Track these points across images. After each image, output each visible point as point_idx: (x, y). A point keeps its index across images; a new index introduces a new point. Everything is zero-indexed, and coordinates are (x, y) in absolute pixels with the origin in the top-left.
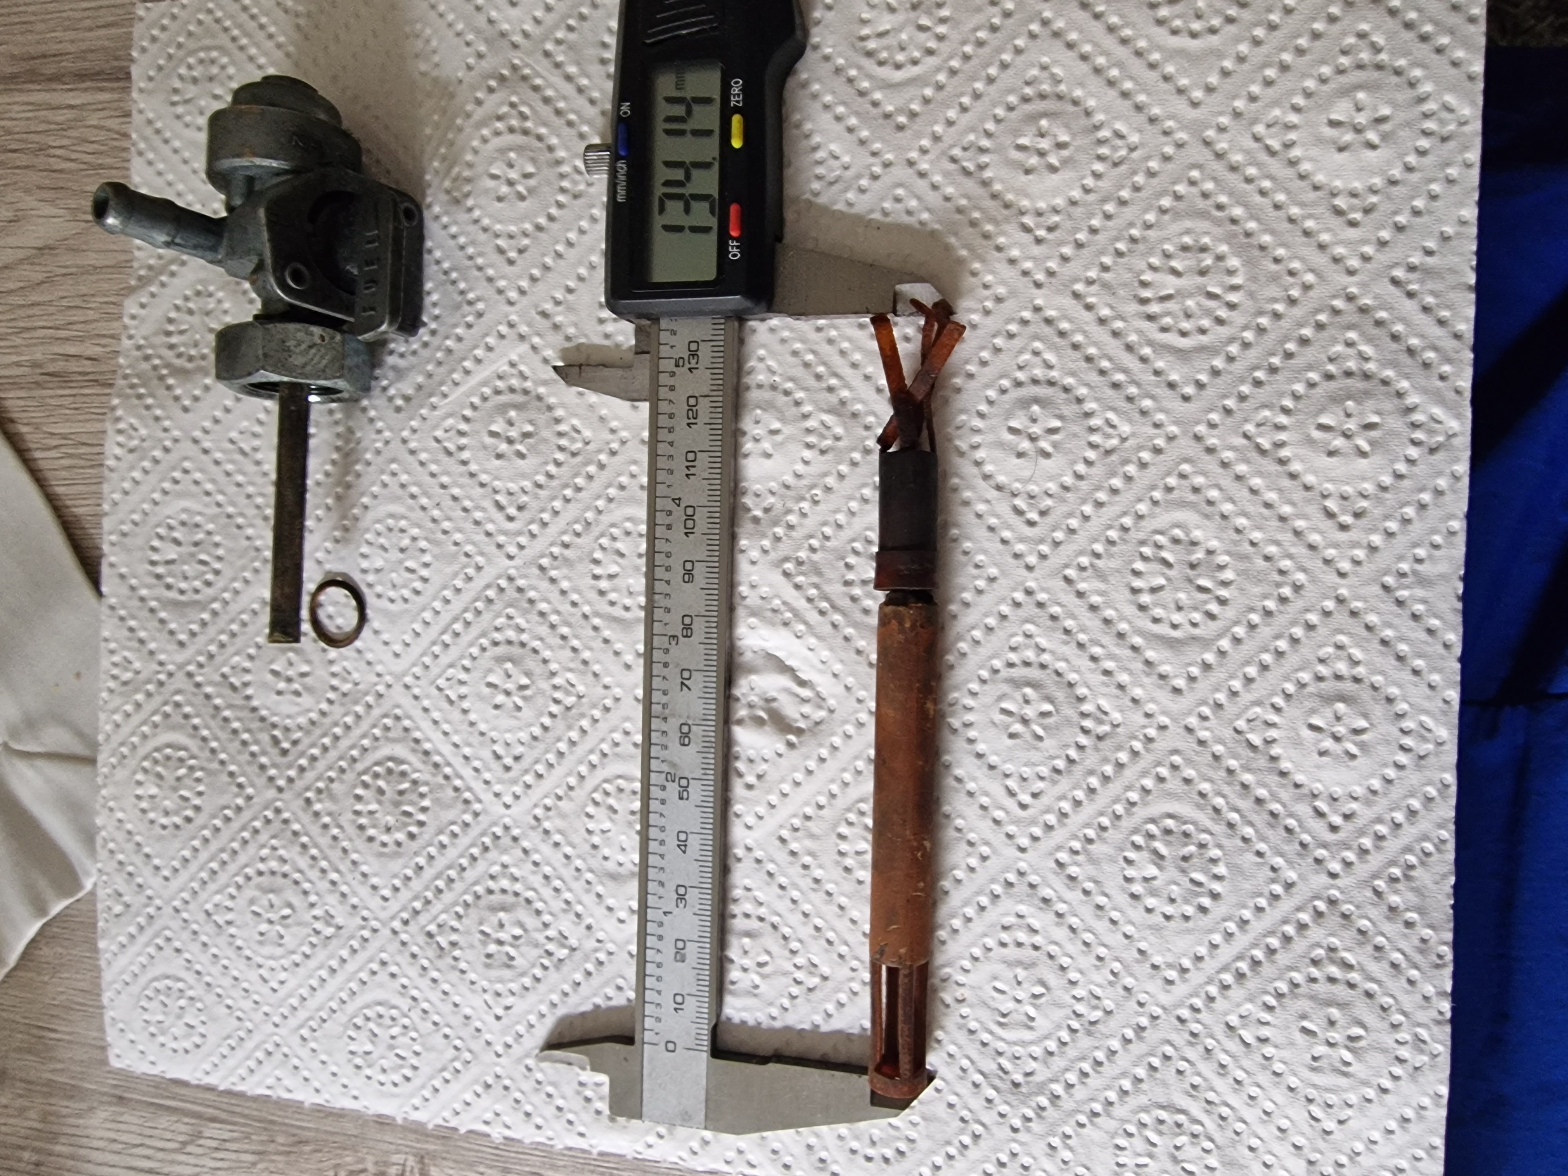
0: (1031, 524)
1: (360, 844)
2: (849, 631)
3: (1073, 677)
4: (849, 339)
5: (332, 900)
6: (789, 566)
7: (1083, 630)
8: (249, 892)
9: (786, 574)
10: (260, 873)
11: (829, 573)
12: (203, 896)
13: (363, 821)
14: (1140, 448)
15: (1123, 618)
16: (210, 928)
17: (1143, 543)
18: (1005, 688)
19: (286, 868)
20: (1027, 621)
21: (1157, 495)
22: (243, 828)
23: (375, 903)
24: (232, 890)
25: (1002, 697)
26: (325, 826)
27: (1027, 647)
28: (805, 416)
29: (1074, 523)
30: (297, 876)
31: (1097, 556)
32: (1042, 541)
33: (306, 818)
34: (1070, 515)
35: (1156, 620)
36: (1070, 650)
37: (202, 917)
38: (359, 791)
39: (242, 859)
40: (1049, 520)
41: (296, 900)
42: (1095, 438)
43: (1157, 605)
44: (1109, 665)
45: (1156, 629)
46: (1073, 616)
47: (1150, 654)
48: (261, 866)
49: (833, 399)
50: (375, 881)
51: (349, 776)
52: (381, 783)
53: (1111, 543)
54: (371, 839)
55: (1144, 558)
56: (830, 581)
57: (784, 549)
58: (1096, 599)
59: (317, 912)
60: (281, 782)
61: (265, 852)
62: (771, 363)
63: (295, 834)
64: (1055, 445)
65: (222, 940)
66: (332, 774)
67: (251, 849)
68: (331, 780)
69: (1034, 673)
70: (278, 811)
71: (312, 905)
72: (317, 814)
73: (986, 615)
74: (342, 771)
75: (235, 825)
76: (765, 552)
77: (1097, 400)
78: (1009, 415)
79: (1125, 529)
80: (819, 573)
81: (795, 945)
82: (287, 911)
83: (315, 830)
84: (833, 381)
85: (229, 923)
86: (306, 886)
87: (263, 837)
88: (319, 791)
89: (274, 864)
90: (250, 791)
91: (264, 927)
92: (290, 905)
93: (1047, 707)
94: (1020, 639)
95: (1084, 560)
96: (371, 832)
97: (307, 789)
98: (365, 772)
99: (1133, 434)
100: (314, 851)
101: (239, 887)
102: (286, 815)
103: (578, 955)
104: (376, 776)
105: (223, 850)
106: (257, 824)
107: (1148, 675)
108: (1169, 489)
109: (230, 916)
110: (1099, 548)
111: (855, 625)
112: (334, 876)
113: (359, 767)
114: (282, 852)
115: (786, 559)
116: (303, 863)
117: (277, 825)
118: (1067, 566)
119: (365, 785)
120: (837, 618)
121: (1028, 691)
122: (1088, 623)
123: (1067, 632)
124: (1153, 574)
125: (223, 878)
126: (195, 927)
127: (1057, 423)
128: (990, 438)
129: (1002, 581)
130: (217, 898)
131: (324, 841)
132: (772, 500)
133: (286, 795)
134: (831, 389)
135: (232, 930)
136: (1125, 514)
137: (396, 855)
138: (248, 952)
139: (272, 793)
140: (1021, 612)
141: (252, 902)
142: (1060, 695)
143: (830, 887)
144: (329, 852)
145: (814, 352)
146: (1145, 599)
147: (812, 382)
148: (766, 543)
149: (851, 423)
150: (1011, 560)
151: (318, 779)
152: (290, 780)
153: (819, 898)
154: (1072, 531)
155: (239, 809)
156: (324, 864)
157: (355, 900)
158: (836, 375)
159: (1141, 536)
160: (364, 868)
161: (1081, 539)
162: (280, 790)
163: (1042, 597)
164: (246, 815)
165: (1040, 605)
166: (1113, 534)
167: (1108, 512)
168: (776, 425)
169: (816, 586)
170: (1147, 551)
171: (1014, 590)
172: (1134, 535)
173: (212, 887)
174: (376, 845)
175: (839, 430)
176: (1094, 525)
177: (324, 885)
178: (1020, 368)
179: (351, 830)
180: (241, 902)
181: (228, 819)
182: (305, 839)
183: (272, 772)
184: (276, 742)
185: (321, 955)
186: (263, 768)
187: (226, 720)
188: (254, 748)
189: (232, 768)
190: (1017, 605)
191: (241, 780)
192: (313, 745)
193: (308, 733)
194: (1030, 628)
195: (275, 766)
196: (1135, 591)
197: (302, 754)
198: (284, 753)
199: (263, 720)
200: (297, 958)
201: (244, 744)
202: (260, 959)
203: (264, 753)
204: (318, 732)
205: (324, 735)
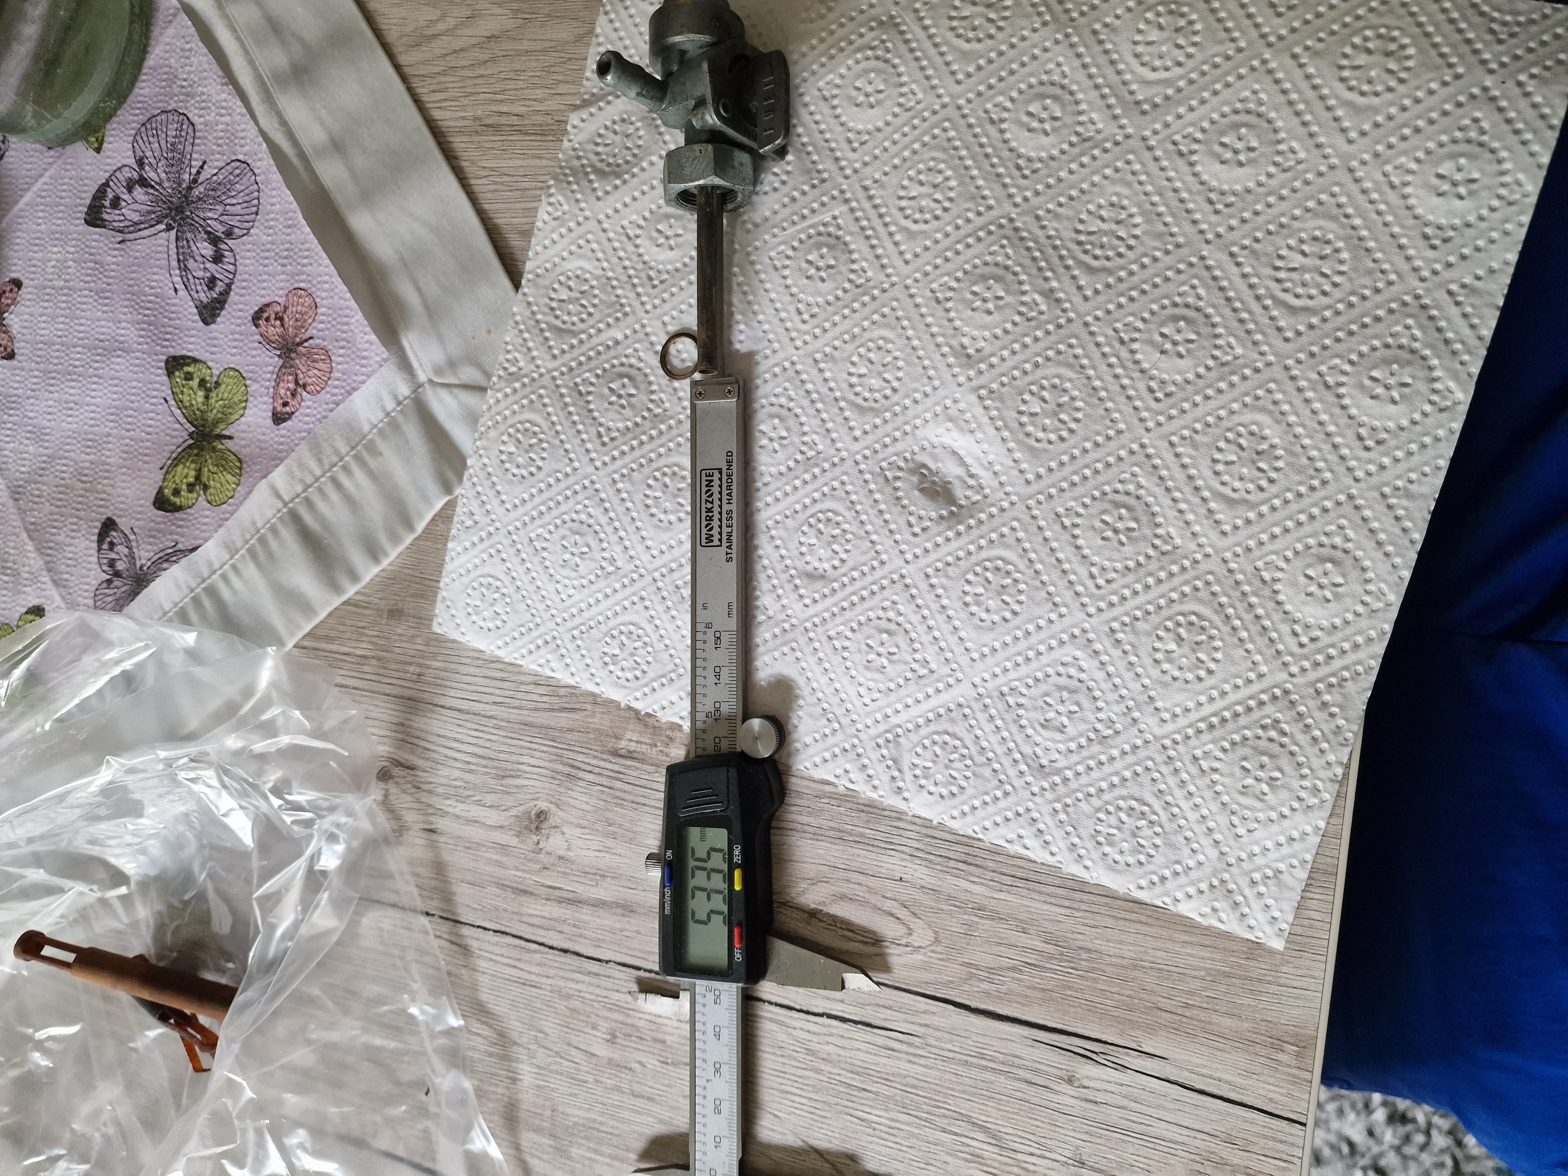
0: (1157, 400)
1: (645, 517)
2: (1012, 445)
3: (1157, 509)
5: (618, 549)
6: (983, 392)
7: (1172, 479)
8: (563, 531)
9: (980, 397)
10: (573, 521)
11: (1009, 403)
12: (530, 527)
13: (649, 502)
14: (1246, 366)
15: (1201, 477)
16: (530, 550)
17: (1229, 430)
18: (1108, 506)
19: (591, 521)
20: (1135, 464)
21: (1248, 400)
22: (568, 488)
23: (646, 557)
24: (551, 528)
25: (1104, 512)
26: (623, 500)
27: (1131, 482)
28: (1023, 293)
29: (1186, 406)
30: (597, 528)
31: (1196, 432)
32: (1161, 413)
33: (611, 491)
34: (1186, 400)
35: (1223, 484)
36: (1159, 491)
37: (526, 541)
38: (651, 482)
39: (563, 508)
40: (1171, 401)
41: (594, 544)
42: (1217, 353)
43: (1227, 473)
44: (1183, 506)
45: (1222, 489)
46: (1168, 468)
47: (1213, 505)
48: (575, 516)
49: (1046, 286)
50: (649, 543)
51: (646, 471)
52: (667, 480)
53: (1208, 425)
54: (652, 515)
55: (1227, 441)
56: (1008, 408)
57: (982, 380)
58: (1186, 460)
59: (605, 555)
60: (598, 464)
61: (579, 507)
62: (1010, 251)
63: (602, 500)
64: (1188, 351)
65: (536, 560)
66: (634, 466)
67: (571, 503)
68: (633, 470)
69: (1130, 500)
70: (593, 482)
71: (603, 550)
72: (618, 491)
73: (1109, 455)
74: (642, 466)
75: (563, 485)
76: (969, 379)
77: (1225, 327)
78: (1163, 324)
79: (1220, 418)
80: (1002, 401)
81: (917, 646)
82: (586, 549)
83: (616, 500)
84: (1049, 274)
85: (544, 549)
86: (602, 536)
87: (580, 497)
88: (623, 476)
89: (583, 517)
90: (576, 464)
91: (567, 556)
92: (589, 546)
93: (1133, 525)
94: (1127, 476)
95: (1186, 433)
96: (654, 510)
97: (615, 472)
98: (657, 470)
99: (1243, 356)
100: (612, 514)
101: (557, 527)
102: (598, 486)
103: (772, 622)
104: (665, 474)
105: (551, 499)
106: (577, 487)
107: (1207, 518)
108: (1257, 398)
109: (545, 545)
110: (1198, 426)
111: (1018, 442)
112: (622, 533)
113: (655, 465)
114: (590, 510)
115: (983, 387)
116: (603, 520)
117: (590, 492)
118: (1173, 434)
119: (656, 479)
120: (1006, 434)
121: (1123, 512)
122: (1177, 475)
123: (1161, 478)
124: (1231, 452)
125: (547, 518)
126: (519, 546)
127: (1194, 337)
129: (1127, 435)
130: (541, 530)
131: (621, 509)
132: (983, 344)
133: (601, 473)
134: (1046, 279)
135: (545, 554)
136: (1222, 408)
137: (667, 529)
138: (552, 571)
139: (591, 469)
140: (1134, 458)
141: (563, 538)
142: (1144, 519)
143: (951, 612)
144: (622, 517)
145: (1041, 251)
146: (1220, 467)
147: (1034, 271)
148: (972, 373)
149: (1054, 305)
150: (1136, 421)
151: (625, 467)
152: (605, 464)
153: (941, 618)
154: (1184, 412)
155: (567, 475)
156: (617, 524)
157: (632, 553)
158: (1052, 270)
159: (1229, 425)
160: (644, 533)
161: (1188, 418)
162: (597, 469)
163: (1151, 451)
164: (571, 480)
165: (1148, 456)
166: (1210, 419)
167: (1212, 404)
168: (1001, 293)
169: (998, 410)
170: (1230, 435)
171: (1133, 442)
172: (1226, 424)
173: (538, 522)
174: (655, 520)
175: (1043, 308)
176: (1199, 412)
177: (614, 538)
178: (1179, 295)
179: (640, 507)
180: (556, 536)
181: (558, 480)
182: (607, 505)
183: (594, 455)
184: (600, 435)
185: (602, 583)
186: (587, 451)
187: (570, 413)
188: (585, 436)
189: (568, 446)
190: (1132, 452)
191: (572, 455)
192: (625, 443)
193: (623, 435)
194: (1136, 469)
195: (596, 451)
196: (1215, 461)
197: (616, 448)
198: (604, 444)
199: (594, 419)
200: (585, 582)
201: (579, 432)
202: (558, 577)
203: (590, 441)
204: (630, 435)
205: (634, 438)
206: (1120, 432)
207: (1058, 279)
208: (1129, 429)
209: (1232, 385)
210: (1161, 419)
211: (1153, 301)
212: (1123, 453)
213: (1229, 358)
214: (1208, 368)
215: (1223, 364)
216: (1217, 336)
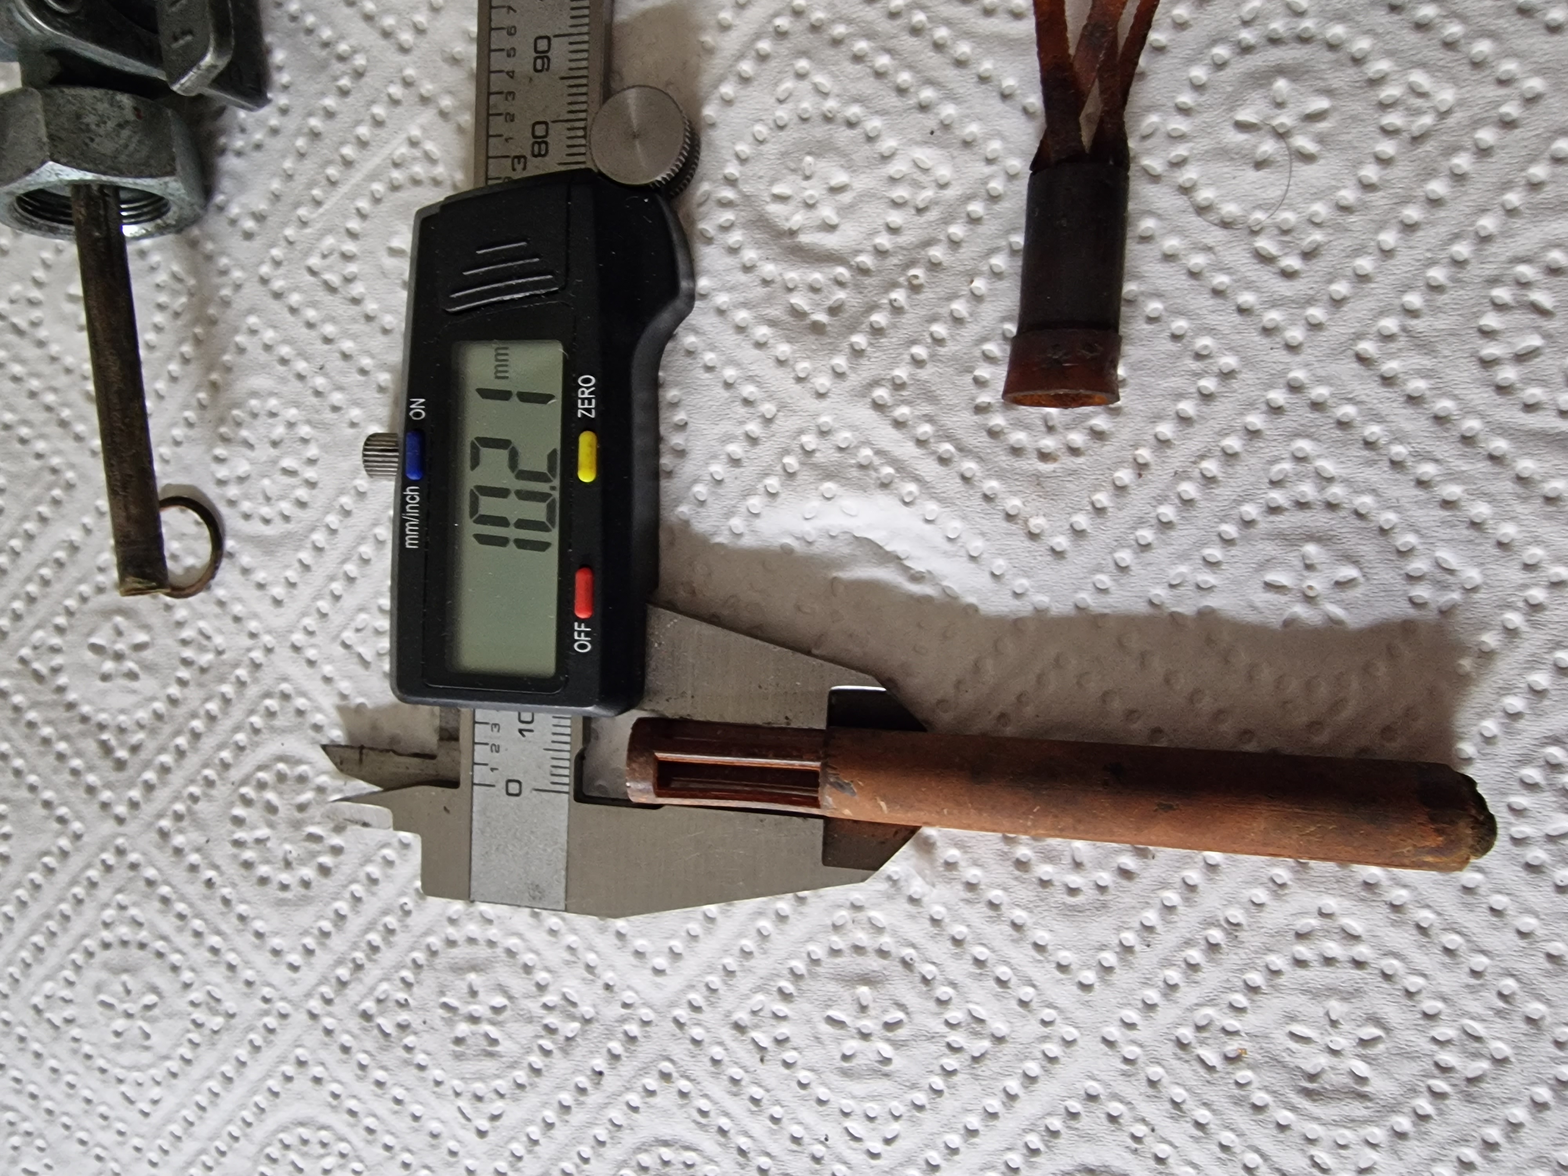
0: (1288, 275)
1: (248, 889)
2: (992, 485)
3: (1389, 517)
4: (948, 23)
5: (216, 975)
6: (882, 393)
7: (1399, 438)
8: (94, 974)
9: (878, 406)
10: (106, 946)
11: (948, 396)
12: (27, 985)
13: (248, 854)
14: (1477, 123)
15: (1469, 411)
16: (43, 1032)
17: (1494, 281)
18: (1270, 549)
19: (143, 935)
20: (1298, 435)
21: (1513, 198)
22: (74, 882)
23: (280, 975)
24: (69, 974)
25: (1266, 564)
26: (193, 868)
27: (1301, 477)
28: (885, 158)
29: (1365, 264)
30: (159, 945)
31: (1413, 313)
32: (1310, 301)
33: (164, 858)
34: (1359, 251)
35: (1530, 408)
36: (1378, 475)
37: (29, 1016)
38: (239, 811)
39: (78, 926)
40: (1320, 265)
41: (164, 981)
42: (1393, 119)
43: (1529, 381)
44: (1453, 491)
45: (1533, 421)
46: (1378, 418)
47: (1526, 465)
48: (107, 936)
49: (930, 122)
50: (276, 942)
51: (221, 791)
52: (270, 796)
53: (1436, 289)
54: (263, 881)
55: (1500, 307)
56: (951, 408)
57: (868, 370)
58: (1418, 385)
59: (195, 995)
60: (121, 809)
61: (109, 914)
62: (820, 79)
63: (150, 883)
64: (1321, 139)
65: (62, 1048)
66: (195, 790)
67: (89, 910)
68: (194, 799)
69: (1319, 519)
70: (120, 852)
71: (187, 986)
72: (178, 851)
73: (1224, 433)
74: (209, 783)
75: (62, 878)
76: (839, 375)
77: (1389, 54)
78: (1234, 102)
79: (1459, 263)
80: (931, 397)
81: (943, 991)
82: (151, 998)
83: (179, 875)
84: (927, 94)
85: (69, 1021)
86: (175, 958)
87: (104, 893)
88: (178, 817)
89: (124, 931)
90: (77, 826)
91: (120, 1024)
92: (154, 990)
93: (1349, 572)
94: (1287, 466)
95: (1390, 324)
96: (263, 870)
97: (160, 816)
98: (244, 782)
99: (1461, 103)
100: (181, 907)
101: (77, 968)
102: (133, 857)
103: (595, 1029)
104: (262, 786)
105: (48, 916)
106: (93, 873)
107: (1525, 500)
108: (1535, 186)
109: (69, 1012)
110: (1414, 300)
111: (1001, 475)
112: (215, 940)
113: (235, 774)
114: (133, 911)
115: (876, 383)
116: (167, 925)
117: (122, 874)
118: (1359, 336)
119: (247, 802)
120: (969, 466)
121: (1311, 549)
122: (1408, 426)
123: (1369, 445)
124: (1520, 330)
125: (53, 957)
126: (21, 1030)
127: (1321, 103)
128: (1204, 144)
129: (1247, 376)
130: (48, 987)
131: (195, 890)
132: (841, 295)
133: (132, 827)
134: (923, 108)
135: (75, 1032)
136: (1456, 237)
137: (304, 901)
138: (101, 1063)
139: (108, 827)
140: (1286, 422)
141: (99, 988)
142: (1368, 549)
144: (202, 906)
145: (889, 51)
146: (1508, 374)
147: (892, 101)
148: (840, 361)
149: (965, 155)
150: (1258, 338)
151: (176, 798)
152: (134, 805)
153: (976, 913)
154: (1363, 278)
155: (64, 854)
156: (197, 924)
157: (249, 974)
158: (930, 82)
159: (1490, 269)
160: (259, 925)
161: (1380, 288)
162: (120, 820)
163: (1320, 392)
164: (76, 862)
165: (1317, 406)
166: (1438, 274)
167: (1427, 238)
168: (840, 178)
169: (929, 419)
170: (1502, 294)
171: (1270, 386)
172: (1475, 271)
173: (38, 971)
174: (272, 890)
175: (944, 172)
176: (1402, 264)
177: (201, 956)
178: (1246, 23)
179: (233, 871)
180: (82, 990)
181: (50, 871)
182: (165, 890)
183: (106, 795)
184: (106, 749)
185: (207, 1059)
186: (91, 790)
187: (31, 725)
188: (76, 763)
189: (48, 795)
190: (1276, 410)
191: (62, 811)
192: (162, 750)
193: (153, 732)
194: (1304, 445)
195: (108, 786)
196: (1487, 363)
197: (147, 765)
198: (120, 765)
199: (85, 719)
200: (174, 1065)
201: (61, 757)
202: (120, 1073)
203: (91, 769)
204: (167, 729)
205: (178, 733)
206: (1227, 376)
207: (952, 97)
208: (1248, 362)
209: (1459, 178)
210: (1317, 313)
211: (1191, 61)
212: (1256, 420)
213: (1427, 120)
214: (1384, 162)
215: (1417, 139)
216: (1376, 82)
